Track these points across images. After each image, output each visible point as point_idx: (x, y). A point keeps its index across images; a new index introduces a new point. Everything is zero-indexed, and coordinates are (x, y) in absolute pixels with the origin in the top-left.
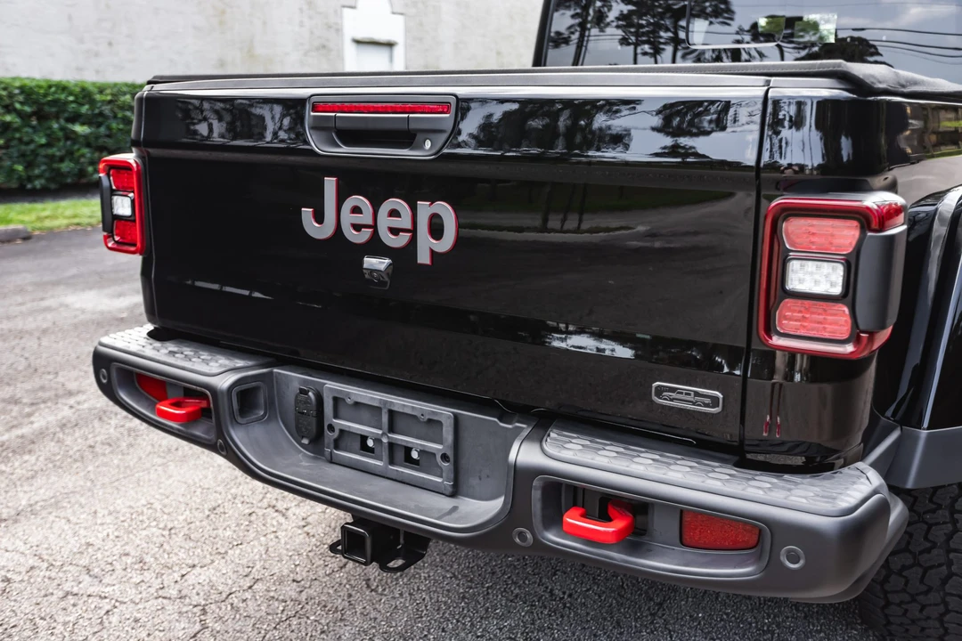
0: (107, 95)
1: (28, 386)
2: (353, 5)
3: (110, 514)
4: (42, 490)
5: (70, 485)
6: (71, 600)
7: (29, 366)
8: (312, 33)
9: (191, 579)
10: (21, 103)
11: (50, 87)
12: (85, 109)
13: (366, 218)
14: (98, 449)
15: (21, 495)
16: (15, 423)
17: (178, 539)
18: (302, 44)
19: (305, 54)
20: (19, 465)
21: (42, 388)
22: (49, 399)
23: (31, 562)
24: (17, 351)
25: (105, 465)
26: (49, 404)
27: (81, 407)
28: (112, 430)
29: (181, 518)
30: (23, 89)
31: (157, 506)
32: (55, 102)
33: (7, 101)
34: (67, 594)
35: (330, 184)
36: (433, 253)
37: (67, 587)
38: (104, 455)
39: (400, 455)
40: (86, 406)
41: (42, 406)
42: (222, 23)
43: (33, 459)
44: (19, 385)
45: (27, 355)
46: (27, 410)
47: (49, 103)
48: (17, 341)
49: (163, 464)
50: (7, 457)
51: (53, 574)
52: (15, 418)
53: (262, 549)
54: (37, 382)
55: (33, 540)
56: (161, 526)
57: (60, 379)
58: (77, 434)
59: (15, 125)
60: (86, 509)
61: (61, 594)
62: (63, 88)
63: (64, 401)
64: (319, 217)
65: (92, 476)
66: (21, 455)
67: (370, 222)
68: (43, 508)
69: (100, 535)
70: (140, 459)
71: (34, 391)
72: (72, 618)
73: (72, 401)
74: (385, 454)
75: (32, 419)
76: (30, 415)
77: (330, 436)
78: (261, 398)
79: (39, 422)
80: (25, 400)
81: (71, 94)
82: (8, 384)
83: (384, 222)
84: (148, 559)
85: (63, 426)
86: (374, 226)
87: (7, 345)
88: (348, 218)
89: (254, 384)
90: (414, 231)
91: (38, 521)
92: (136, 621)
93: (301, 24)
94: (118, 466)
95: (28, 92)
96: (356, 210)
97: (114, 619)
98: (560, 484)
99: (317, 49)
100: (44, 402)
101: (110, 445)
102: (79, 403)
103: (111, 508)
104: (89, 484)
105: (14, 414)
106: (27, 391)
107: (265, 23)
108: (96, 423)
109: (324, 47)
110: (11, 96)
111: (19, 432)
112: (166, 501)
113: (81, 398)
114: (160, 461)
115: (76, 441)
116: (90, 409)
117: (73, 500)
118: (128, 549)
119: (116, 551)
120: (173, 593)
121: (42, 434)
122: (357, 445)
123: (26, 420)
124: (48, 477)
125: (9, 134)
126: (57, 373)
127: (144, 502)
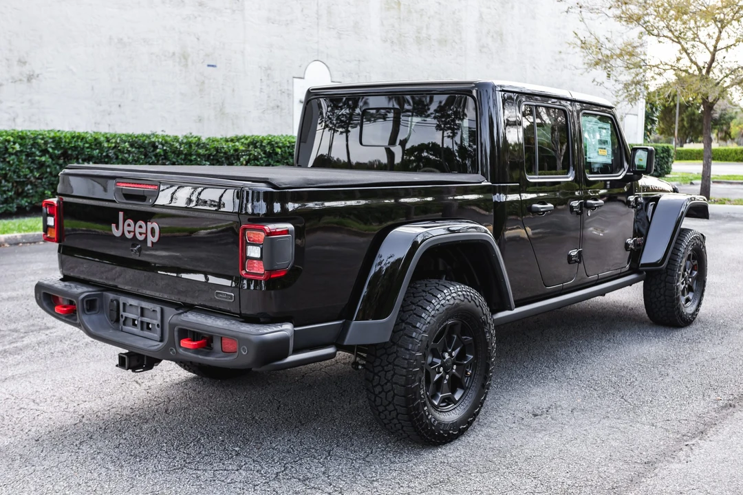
0: (112, 143)
1: (25, 324)
2: (302, 76)
3: (52, 380)
4: (20, 370)
5: (36, 369)
6: (23, 410)
7: (29, 314)
8: (269, 97)
9: (81, 406)
10: (52, 148)
11: (73, 137)
12: (96, 152)
13: (131, 229)
14: (55, 354)
15: (9, 371)
16: (14, 340)
17: (82, 391)
18: (261, 105)
19: (263, 112)
20: (11, 360)
21: (33, 325)
22: (36, 330)
23: (7, 397)
24: (23, 306)
25: (57, 361)
26: (35, 333)
27: (52, 335)
28: (65, 346)
29: (87, 384)
30: (54, 139)
31: (77, 378)
32: (75, 148)
33: (44, 147)
34: (21, 408)
35: (121, 214)
36: (152, 243)
37: (22, 406)
38: (58, 357)
39: (145, 326)
40: (55, 334)
41: (31, 333)
42: (201, 90)
43: (19, 357)
44: (20, 323)
45: (29, 308)
46: (22, 335)
47: (71, 148)
48: (25, 301)
49: (87, 362)
50: (6, 356)
51: (17, 401)
52: (15, 339)
53: (122, 397)
54: (31, 322)
55: (11, 389)
56: (76, 386)
57: (44, 321)
58: (46, 347)
59: (47, 164)
60: (41, 378)
61: (18, 408)
62: (81, 138)
63: (44, 332)
64: (117, 228)
65: (48, 366)
66: (13, 355)
67: (133, 230)
68: (19, 377)
69: (44, 389)
70: (76, 359)
71: (28, 326)
72: (21, 417)
73: (48, 332)
74: (139, 326)
75: (24, 339)
76: (22, 337)
77: (122, 320)
78: (98, 304)
79: (26, 341)
80: (21, 331)
81: (87, 142)
82: (15, 322)
83: (138, 230)
84: (64, 398)
85: (39, 343)
86: (134, 232)
87: (19, 303)
88: (127, 228)
89: (94, 298)
90: (146, 233)
91: (15, 382)
92: (50, 418)
93: (261, 91)
94: (63, 362)
95: (57, 141)
96: (129, 225)
97: (40, 418)
98: (187, 330)
99: (273, 108)
100: (32, 331)
101: (62, 353)
102: (51, 333)
103: (53, 379)
104: (45, 368)
105: (14, 337)
106: (24, 326)
107: (233, 90)
108: (58, 343)
109: (278, 107)
110: (46, 143)
111: (15, 345)
112: (82, 377)
113: (54, 330)
114: (86, 361)
115: (43, 351)
116: (56, 336)
117: (35, 375)
118: (55, 394)
119: (50, 395)
120: (71, 410)
121: (27, 346)
122: (131, 323)
123: (20, 340)
124: (25, 365)
125: (43, 170)
126: (43, 318)
127: (71, 377)
